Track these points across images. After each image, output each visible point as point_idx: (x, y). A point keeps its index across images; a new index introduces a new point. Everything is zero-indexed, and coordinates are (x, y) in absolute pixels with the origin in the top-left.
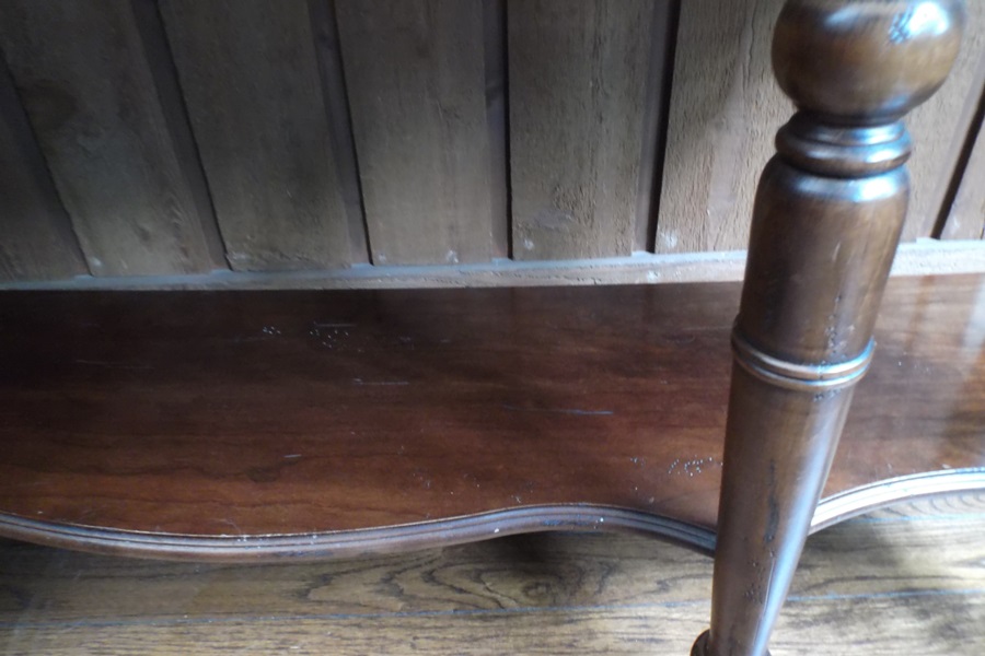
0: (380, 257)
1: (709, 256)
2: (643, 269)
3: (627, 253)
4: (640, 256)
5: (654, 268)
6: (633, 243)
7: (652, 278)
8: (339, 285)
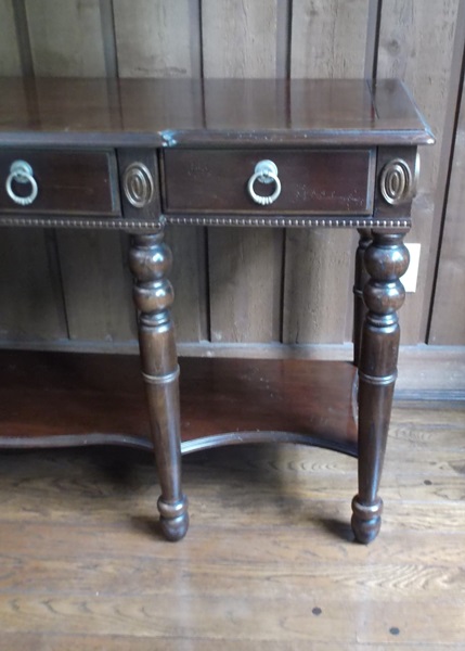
0: (74, 336)
1: (239, 345)
2: (205, 350)
3: (197, 341)
4: (204, 343)
5: (211, 350)
6: (200, 336)
7: (210, 354)
8: (60, 349)
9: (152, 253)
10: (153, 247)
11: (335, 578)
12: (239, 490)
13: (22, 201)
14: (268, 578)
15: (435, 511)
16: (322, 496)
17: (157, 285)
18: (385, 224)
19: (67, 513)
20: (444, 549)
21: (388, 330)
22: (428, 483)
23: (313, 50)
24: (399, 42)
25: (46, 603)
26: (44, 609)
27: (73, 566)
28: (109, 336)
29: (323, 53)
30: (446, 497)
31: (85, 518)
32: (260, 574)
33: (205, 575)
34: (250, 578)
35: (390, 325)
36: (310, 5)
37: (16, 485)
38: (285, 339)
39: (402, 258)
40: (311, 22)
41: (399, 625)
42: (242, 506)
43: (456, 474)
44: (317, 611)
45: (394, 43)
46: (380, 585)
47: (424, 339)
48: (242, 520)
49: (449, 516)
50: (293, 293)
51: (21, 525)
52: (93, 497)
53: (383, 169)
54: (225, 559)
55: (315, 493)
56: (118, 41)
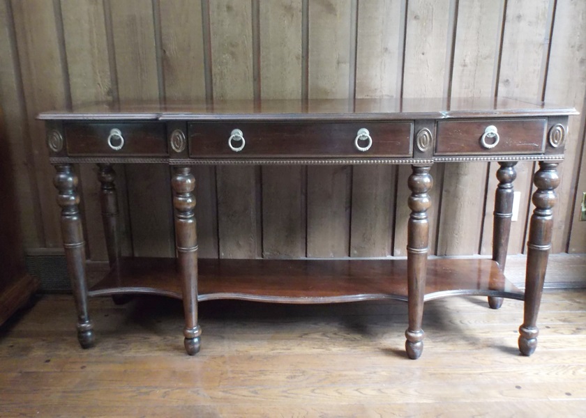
3: (385, 256)
4: (389, 257)
6: (387, 253)
9: (424, 177)
10: (425, 174)
11: (520, 372)
12: (438, 335)
13: (364, 149)
14: (481, 374)
15: (560, 340)
16: (489, 335)
17: (424, 195)
18: (550, 158)
19: (341, 349)
20: (575, 357)
21: (548, 218)
22: (548, 327)
23: (464, 85)
24: (510, 80)
25: (357, 390)
26: (357, 393)
27: (361, 373)
28: (331, 254)
29: (469, 86)
30: (562, 333)
31: (354, 350)
32: (475, 372)
33: (443, 374)
34: (470, 374)
35: (549, 215)
36: (463, 61)
37: (301, 337)
38: (438, 252)
39: (557, 177)
40: (463, 70)
41: (569, 391)
42: (445, 341)
43: (562, 323)
44: (518, 387)
45: (507, 81)
46: (548, 374)
47: (521, 251)
48: (449, 348)
49: (569, 342)
50: (445, 223)
51: (318, 355)
52: (352, 341)
53: (551, 129)
54: (450, 366)
55: (484, 334)
56: (357, 82)
